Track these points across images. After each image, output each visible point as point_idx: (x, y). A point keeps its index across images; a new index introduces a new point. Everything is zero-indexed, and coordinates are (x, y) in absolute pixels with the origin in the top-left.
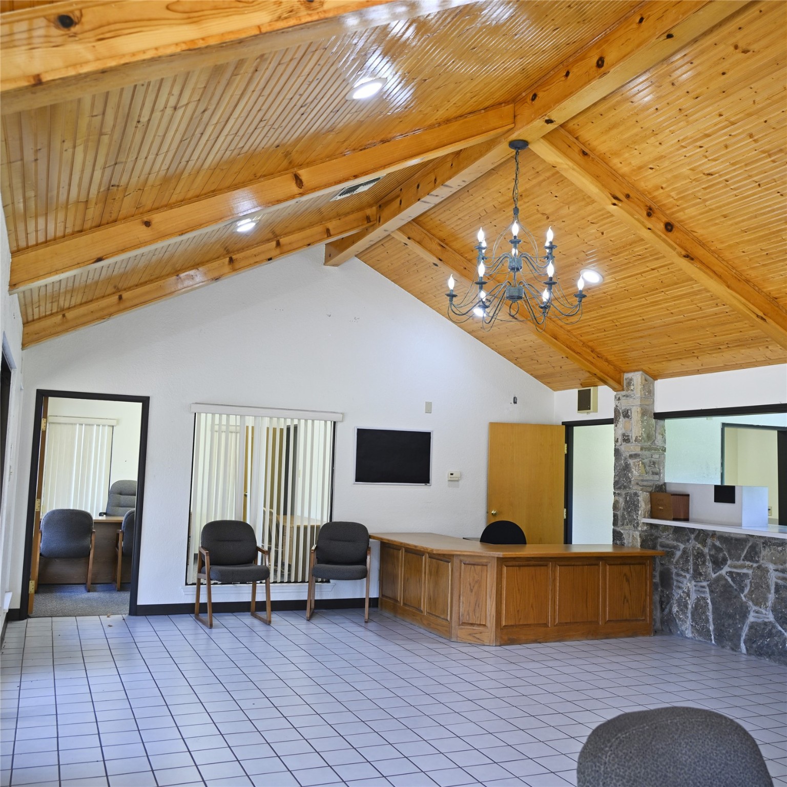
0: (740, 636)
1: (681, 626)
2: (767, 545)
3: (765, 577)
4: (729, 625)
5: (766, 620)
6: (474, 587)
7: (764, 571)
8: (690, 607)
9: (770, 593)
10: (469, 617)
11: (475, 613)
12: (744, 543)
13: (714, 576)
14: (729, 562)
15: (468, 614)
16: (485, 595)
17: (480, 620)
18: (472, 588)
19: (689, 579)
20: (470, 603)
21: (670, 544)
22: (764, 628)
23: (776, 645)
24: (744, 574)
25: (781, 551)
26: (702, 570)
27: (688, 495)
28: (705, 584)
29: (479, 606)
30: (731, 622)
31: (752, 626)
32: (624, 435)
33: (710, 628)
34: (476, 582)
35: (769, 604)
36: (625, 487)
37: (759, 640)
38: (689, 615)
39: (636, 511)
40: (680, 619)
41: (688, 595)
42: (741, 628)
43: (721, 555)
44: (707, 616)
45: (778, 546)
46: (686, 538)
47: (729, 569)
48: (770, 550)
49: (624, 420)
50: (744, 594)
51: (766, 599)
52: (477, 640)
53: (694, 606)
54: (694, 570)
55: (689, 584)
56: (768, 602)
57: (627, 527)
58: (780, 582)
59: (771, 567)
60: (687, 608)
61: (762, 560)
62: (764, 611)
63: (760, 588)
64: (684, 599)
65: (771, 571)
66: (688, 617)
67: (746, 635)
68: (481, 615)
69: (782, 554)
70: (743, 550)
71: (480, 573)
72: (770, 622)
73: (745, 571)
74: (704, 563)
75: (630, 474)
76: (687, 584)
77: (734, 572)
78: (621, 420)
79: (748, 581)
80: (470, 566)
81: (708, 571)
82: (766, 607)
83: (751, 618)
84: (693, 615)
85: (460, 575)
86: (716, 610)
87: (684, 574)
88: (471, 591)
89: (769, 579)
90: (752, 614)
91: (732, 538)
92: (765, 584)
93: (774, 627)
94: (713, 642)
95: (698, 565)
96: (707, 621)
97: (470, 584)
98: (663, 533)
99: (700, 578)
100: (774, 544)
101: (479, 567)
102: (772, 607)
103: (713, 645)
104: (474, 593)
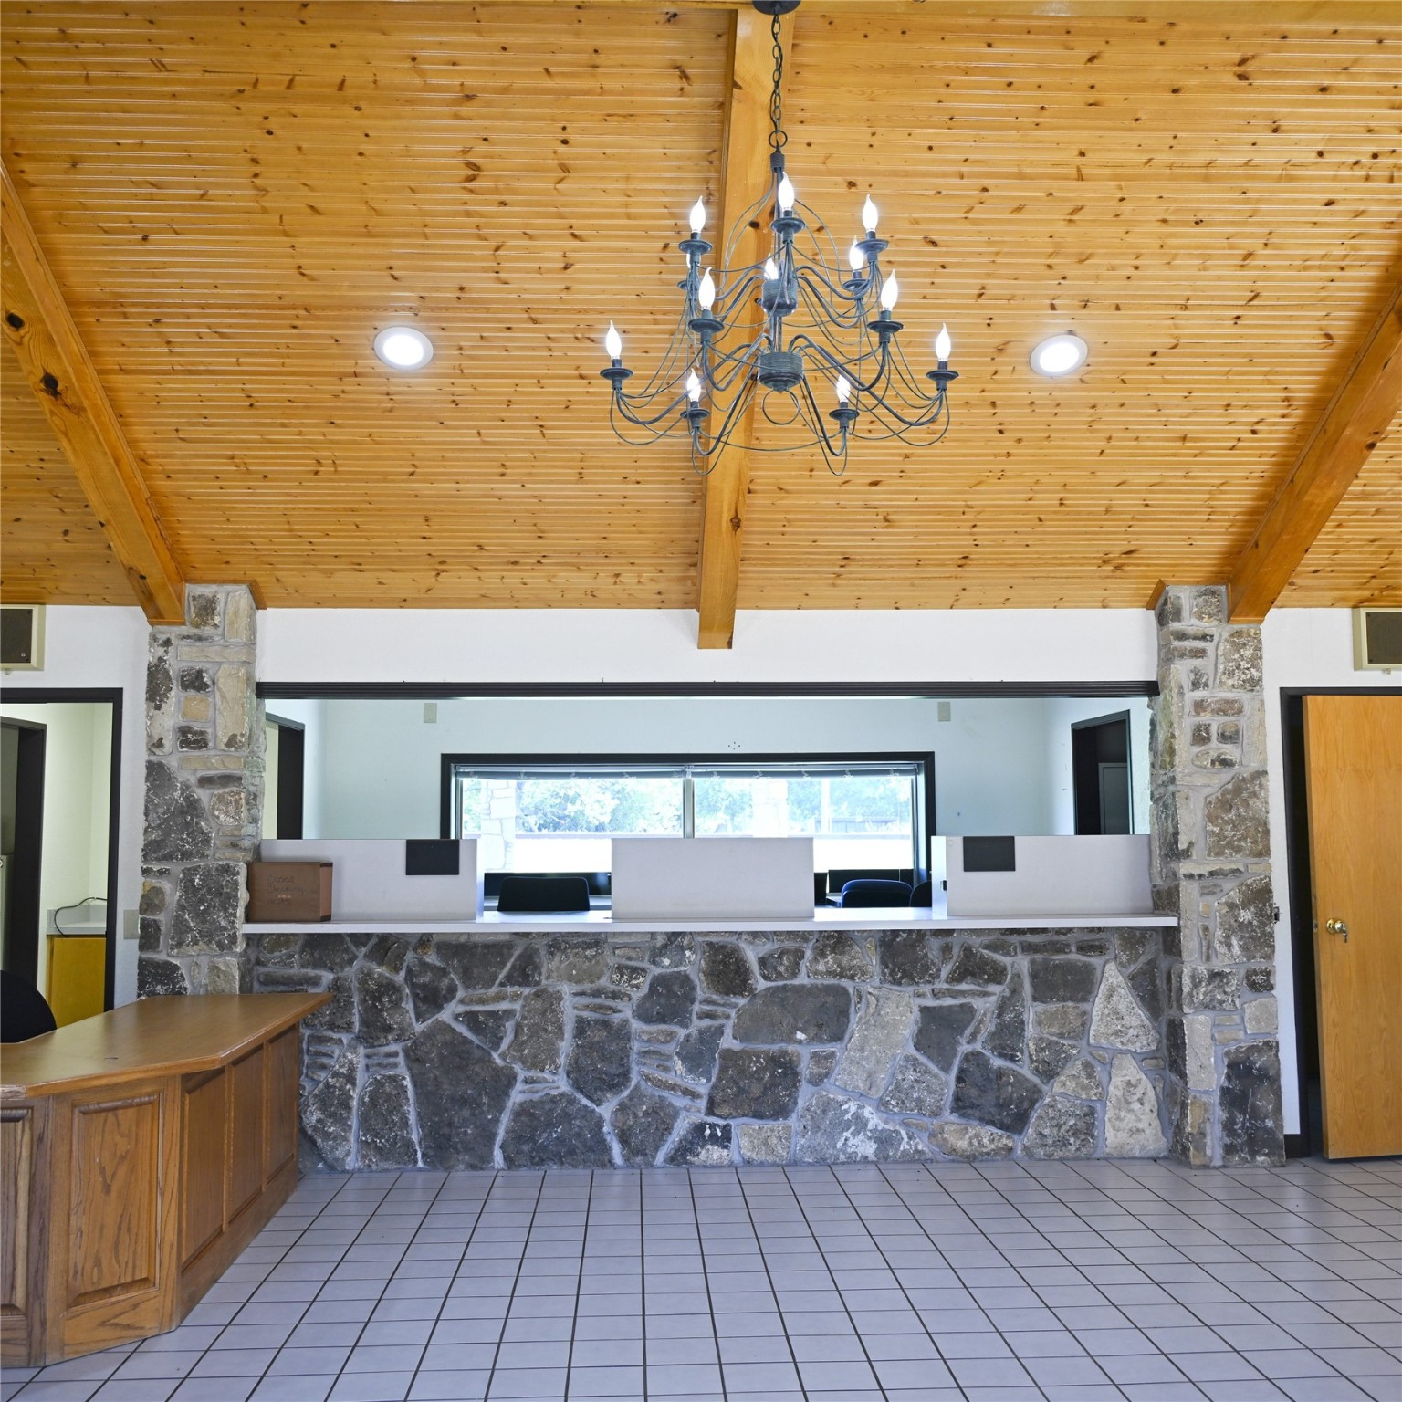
0: (492, 1136)
1: (333, 1149)
2: (558, 948)
3: (553, 1011)
4: (464, 1120)
5: (554, 1093)
6: (113, 1175)
7: (549, 1001)
8: (354, 1103)
9: (563, 1039)
10: (100, 1271)
11: (117, 1253)
12: (505, 951)
13: (419, 1027)
14: (460, 994)
15: (98, 1263)
16: (147, 1189)
17: (134, 1267)
18: (109, 1182)
19: (349, 1045)
20: (102, 1227)
21: (294, 975)
22: (550, 1110)
23: (578, 1135)
24: (505, 1011)
25: (594, 956)
26: (392, 1019)
27: (330, 865)
28: (394, 1047)
29: (129, 1230)
30: (466, 1113)
31: (523, 1111)
32: (184, 731)
33: (413, 1137)
34: (123, 1158)
35: (562, 1060)
36: (186, 855)
37: (540, 1135)
38: (354, 1121)
39: (226, 910)
40: (327, 1136)
41: (351, 1079)
42: (496, 1120)
43: (446, 982)
44: (404, 1114)
45: (584, 949)
46: (346, 957)
47: (461, 1009)
48: (567, 957)
49: (183, 694)
50: (500, 1051)
51: (553, 1053)
52: (125, 1333)
53: (367, 1099)
54: (364, 1022)
55: (349, 1056)
56: (558, 1057)
57: (193, 950)
58: (586, 1014)
59: (566, 989)
60: (349, 1109)
61: (547, 978)
62: (548, 1076)
63: (542, 1034)
64: (340, 1090)
65: (566, 997)
66: (350, 1127)
67: (507, 1132)
68: (135, 1253)
69: (593, 962)
70: (503, 964)
71: (134, 1128)
72: (563, 1095)
73: (504, 1006)
74: (396, 1005)
75: (203, 824)
76: (345, 1057)
77: (479, 1012)
78: (172, 693)
79: (509, 1026)
80: (104, 1114)
81: (408, 1020)
82: (556, 1068)
83: (517, 1096)
84: (364, 1120)
85: (71, 1151)
86: (424, 1096)
87: (335, 1036)
88: (107, 1188)
89: (563, 1013)
90: (519, 1086)
91: (476, 945)
92: (552, 1023)
93: (572, 1101)
94: (420, 1164)
95: (382, 1010)
96: (406, 1124)
97: (103, 1171)
98: (271, 952)
99: (386, 1037)
100: (577, 946)
101: (131, 1112)
102: (570, 1064)
103: (420, 1170)
104: (114, 1194)
